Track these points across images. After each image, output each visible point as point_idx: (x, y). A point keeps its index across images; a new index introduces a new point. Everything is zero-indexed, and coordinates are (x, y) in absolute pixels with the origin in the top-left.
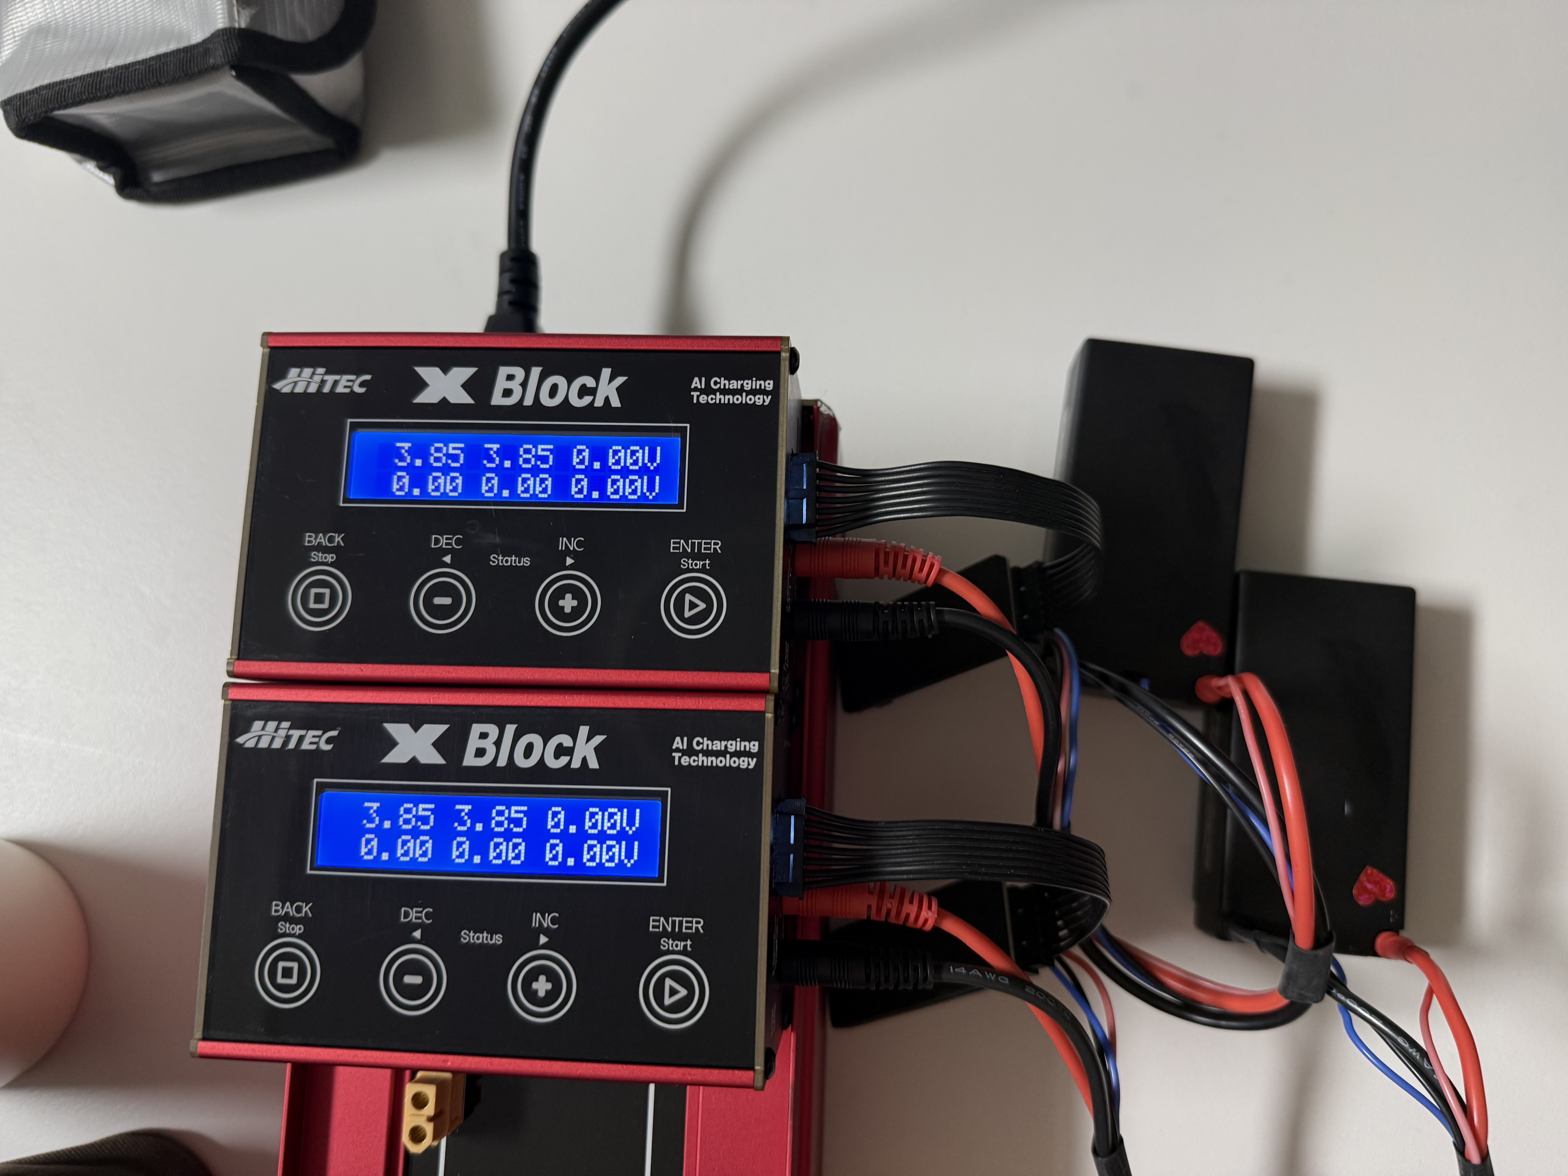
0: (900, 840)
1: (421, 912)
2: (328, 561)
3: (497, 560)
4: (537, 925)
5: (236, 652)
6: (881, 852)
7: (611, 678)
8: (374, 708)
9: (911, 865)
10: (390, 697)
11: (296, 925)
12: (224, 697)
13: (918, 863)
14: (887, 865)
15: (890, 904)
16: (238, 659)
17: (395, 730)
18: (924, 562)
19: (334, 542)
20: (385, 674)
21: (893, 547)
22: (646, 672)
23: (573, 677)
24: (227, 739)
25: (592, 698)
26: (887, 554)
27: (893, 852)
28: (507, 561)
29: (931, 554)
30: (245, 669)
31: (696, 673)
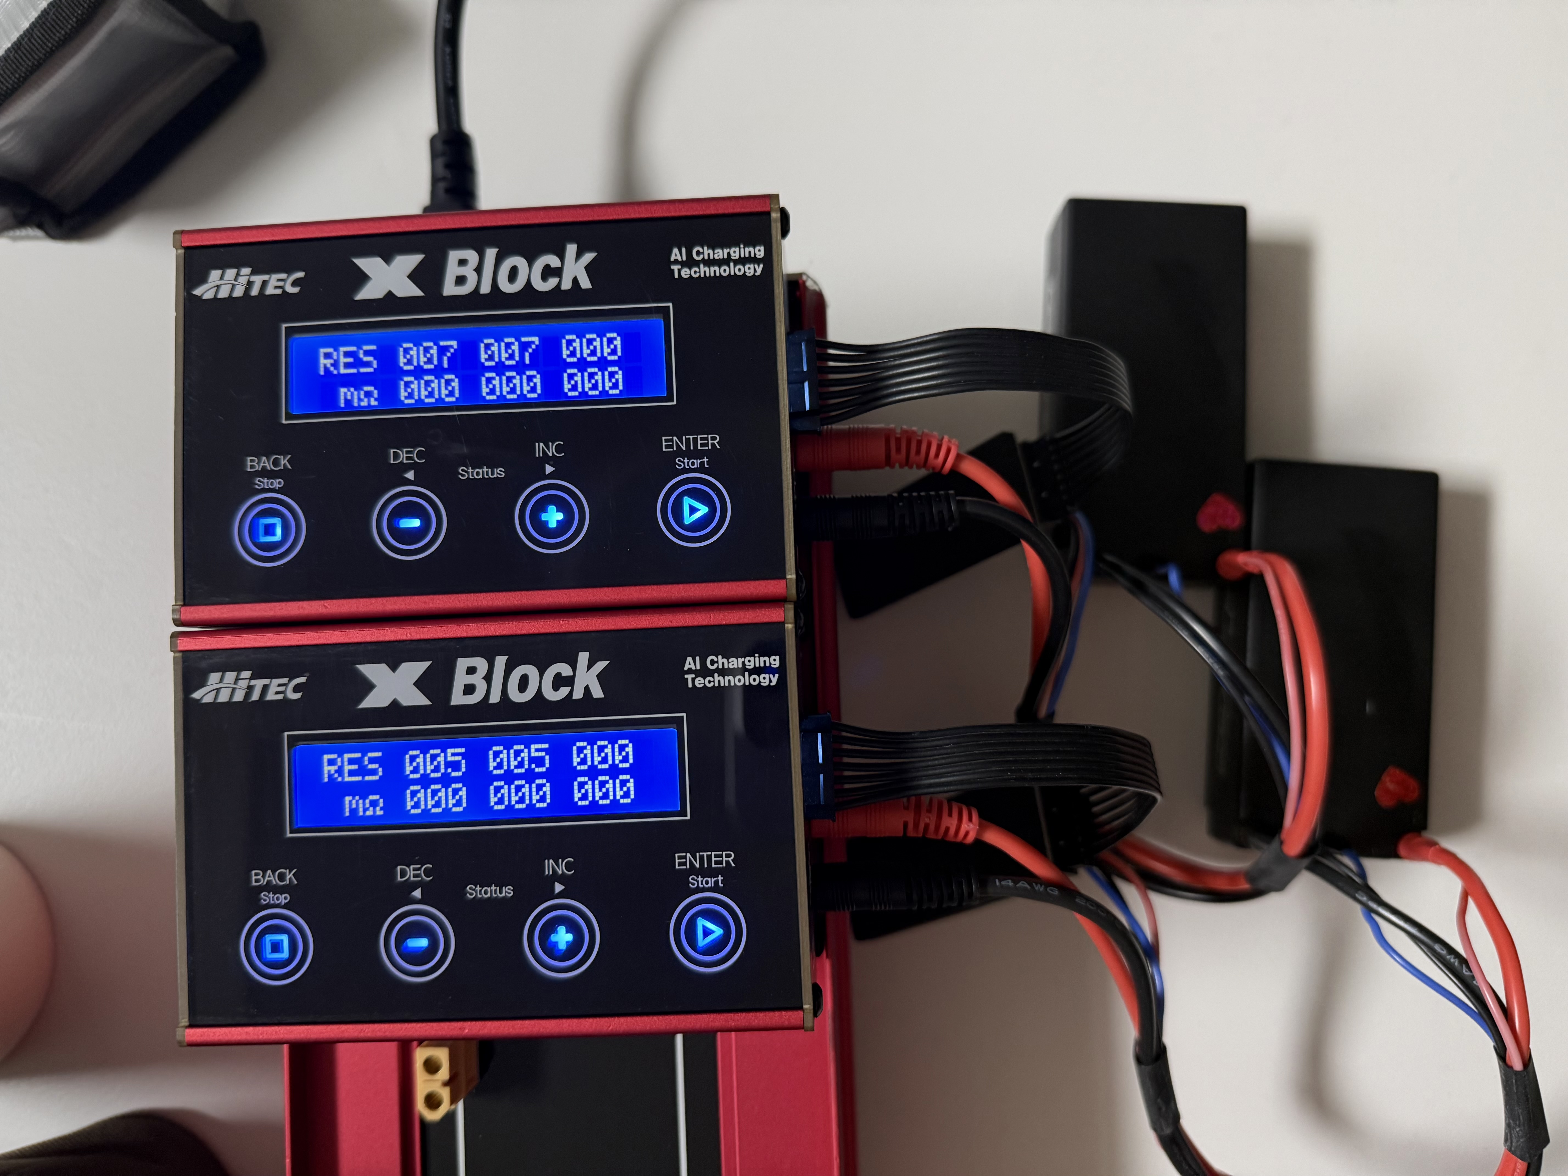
0: (936, 750)
1: (419, 869)
2: (276, 487)
3: (468, 473)
4: (551, 873)
5: (181, 597)
6: (917, 765)
7: (609, 597)
8: (343, 648)
9: (950, 776)
10: (361, 636)
11: (281, 894)
12: (173, 650)
13: (958, 773)
14: (924, 778)
15: (927, 819)
16: (184, 605)
17: (372, 671)
18: (939, 447)
19: (280, 466)
20: (352, 610)
21: (904, 432)
22: (647, 587)
23: (565, 599)
24: (181, 696)
25: (589, 621)
26: (898, 440)
27: (930, 763)
28: (478, 473)
29: (946, 438)
30: (193, 615)
31: (703, 585)
